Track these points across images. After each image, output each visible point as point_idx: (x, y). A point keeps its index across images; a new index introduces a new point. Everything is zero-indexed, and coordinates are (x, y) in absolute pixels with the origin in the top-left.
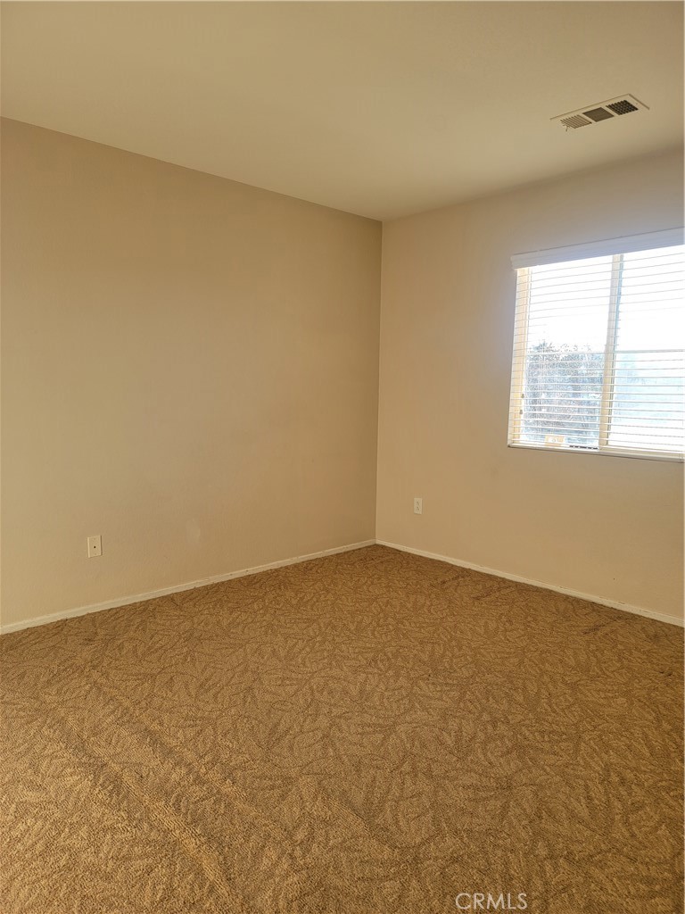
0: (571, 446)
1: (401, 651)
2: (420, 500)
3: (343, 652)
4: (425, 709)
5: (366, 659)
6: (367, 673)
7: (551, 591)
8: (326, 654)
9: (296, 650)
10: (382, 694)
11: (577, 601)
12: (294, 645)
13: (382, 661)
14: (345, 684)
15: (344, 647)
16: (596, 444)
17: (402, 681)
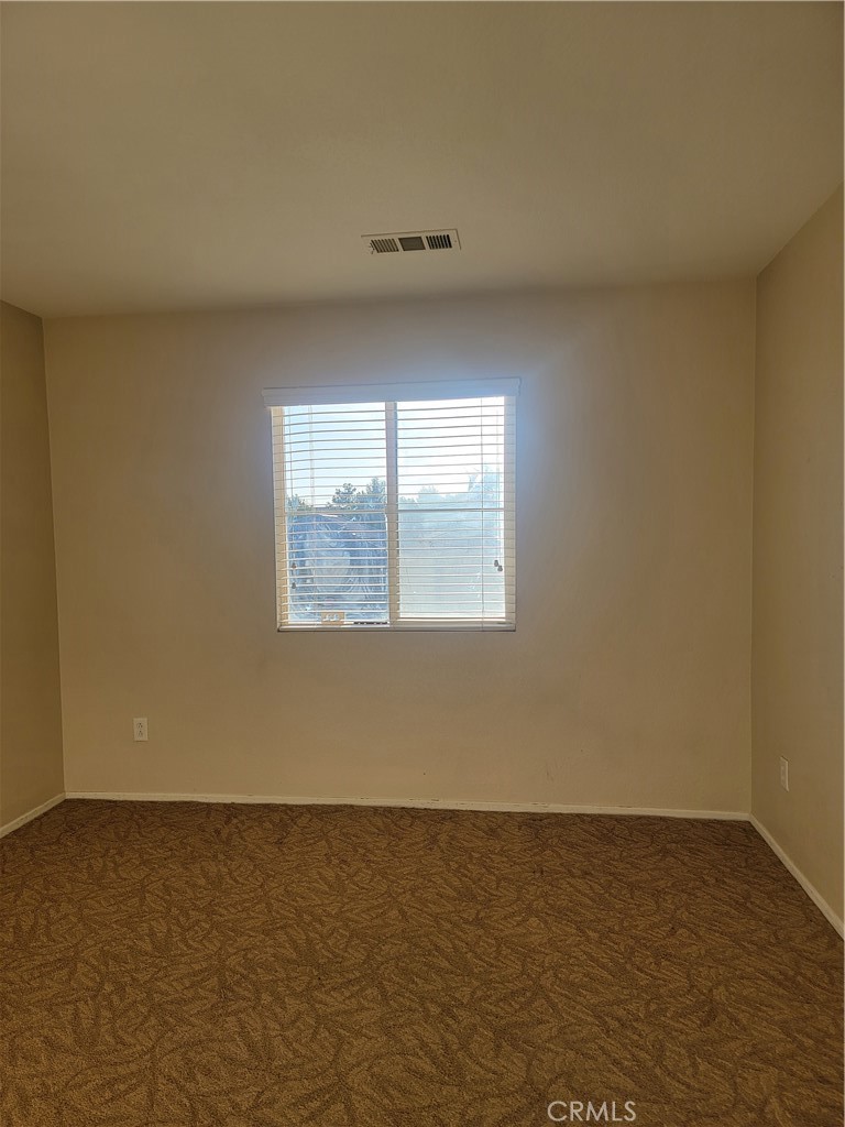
0: (356, 623)
1: (250, 956)
2: (144, 720)
3: (168, 994)
4: (359, 1034)
5: (212, 991)
6: (236, 1013)
7: (352, 806)
8: (144, 1010)
9: (86, 1024)
10: (284, 1038)
11: (389, 810)
12: (76, 1015)
13: (238, 983)
14: (216, 1046)
15: (162, 986)
16: (385, 618)
17: (293, 1005)
